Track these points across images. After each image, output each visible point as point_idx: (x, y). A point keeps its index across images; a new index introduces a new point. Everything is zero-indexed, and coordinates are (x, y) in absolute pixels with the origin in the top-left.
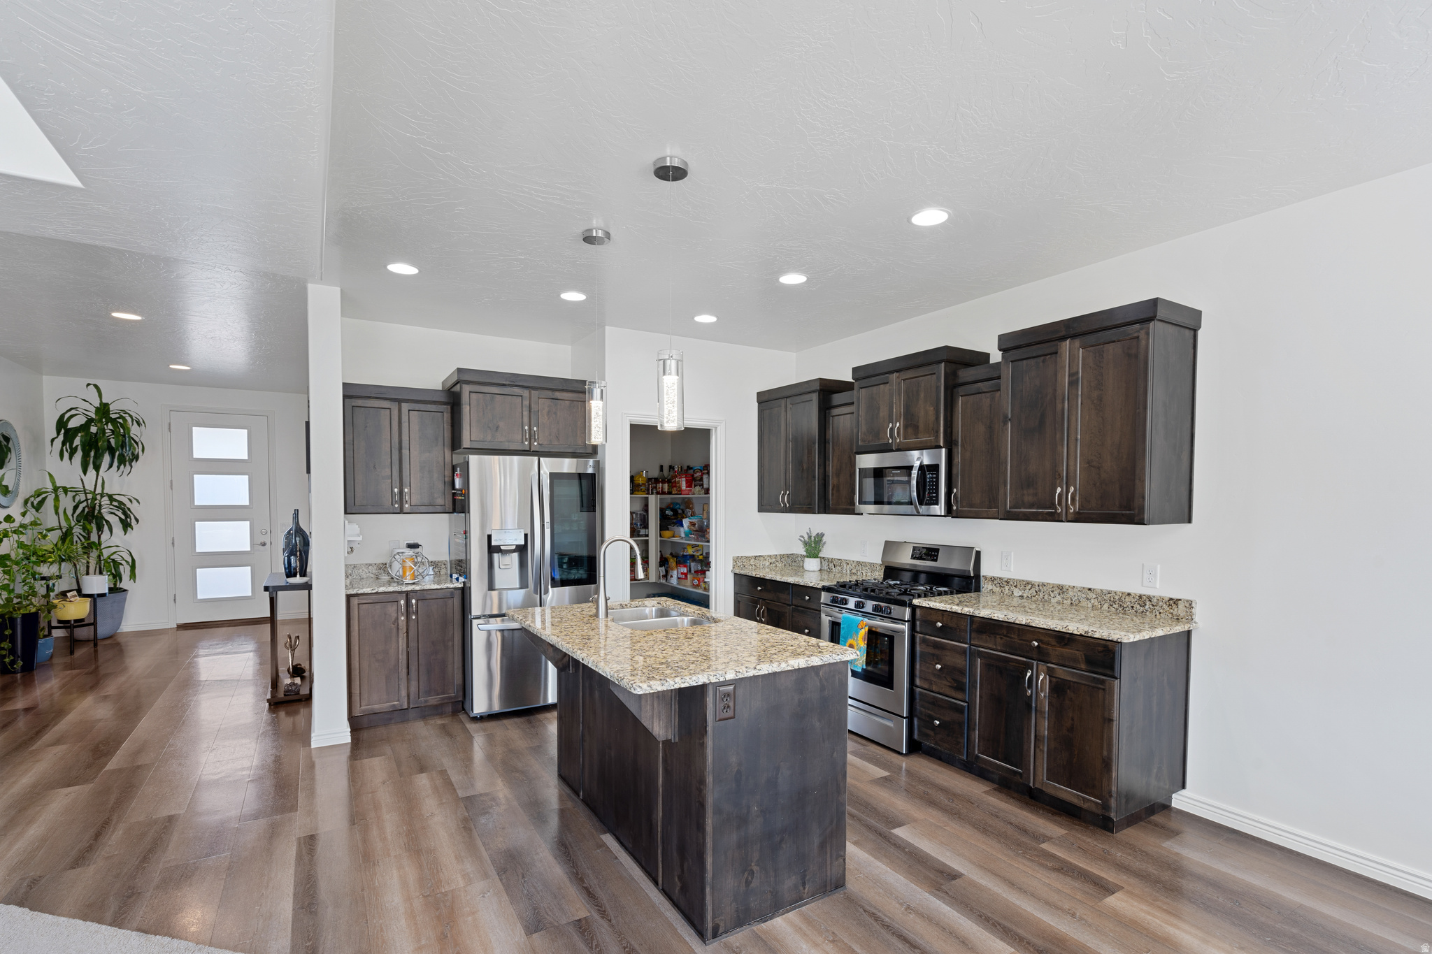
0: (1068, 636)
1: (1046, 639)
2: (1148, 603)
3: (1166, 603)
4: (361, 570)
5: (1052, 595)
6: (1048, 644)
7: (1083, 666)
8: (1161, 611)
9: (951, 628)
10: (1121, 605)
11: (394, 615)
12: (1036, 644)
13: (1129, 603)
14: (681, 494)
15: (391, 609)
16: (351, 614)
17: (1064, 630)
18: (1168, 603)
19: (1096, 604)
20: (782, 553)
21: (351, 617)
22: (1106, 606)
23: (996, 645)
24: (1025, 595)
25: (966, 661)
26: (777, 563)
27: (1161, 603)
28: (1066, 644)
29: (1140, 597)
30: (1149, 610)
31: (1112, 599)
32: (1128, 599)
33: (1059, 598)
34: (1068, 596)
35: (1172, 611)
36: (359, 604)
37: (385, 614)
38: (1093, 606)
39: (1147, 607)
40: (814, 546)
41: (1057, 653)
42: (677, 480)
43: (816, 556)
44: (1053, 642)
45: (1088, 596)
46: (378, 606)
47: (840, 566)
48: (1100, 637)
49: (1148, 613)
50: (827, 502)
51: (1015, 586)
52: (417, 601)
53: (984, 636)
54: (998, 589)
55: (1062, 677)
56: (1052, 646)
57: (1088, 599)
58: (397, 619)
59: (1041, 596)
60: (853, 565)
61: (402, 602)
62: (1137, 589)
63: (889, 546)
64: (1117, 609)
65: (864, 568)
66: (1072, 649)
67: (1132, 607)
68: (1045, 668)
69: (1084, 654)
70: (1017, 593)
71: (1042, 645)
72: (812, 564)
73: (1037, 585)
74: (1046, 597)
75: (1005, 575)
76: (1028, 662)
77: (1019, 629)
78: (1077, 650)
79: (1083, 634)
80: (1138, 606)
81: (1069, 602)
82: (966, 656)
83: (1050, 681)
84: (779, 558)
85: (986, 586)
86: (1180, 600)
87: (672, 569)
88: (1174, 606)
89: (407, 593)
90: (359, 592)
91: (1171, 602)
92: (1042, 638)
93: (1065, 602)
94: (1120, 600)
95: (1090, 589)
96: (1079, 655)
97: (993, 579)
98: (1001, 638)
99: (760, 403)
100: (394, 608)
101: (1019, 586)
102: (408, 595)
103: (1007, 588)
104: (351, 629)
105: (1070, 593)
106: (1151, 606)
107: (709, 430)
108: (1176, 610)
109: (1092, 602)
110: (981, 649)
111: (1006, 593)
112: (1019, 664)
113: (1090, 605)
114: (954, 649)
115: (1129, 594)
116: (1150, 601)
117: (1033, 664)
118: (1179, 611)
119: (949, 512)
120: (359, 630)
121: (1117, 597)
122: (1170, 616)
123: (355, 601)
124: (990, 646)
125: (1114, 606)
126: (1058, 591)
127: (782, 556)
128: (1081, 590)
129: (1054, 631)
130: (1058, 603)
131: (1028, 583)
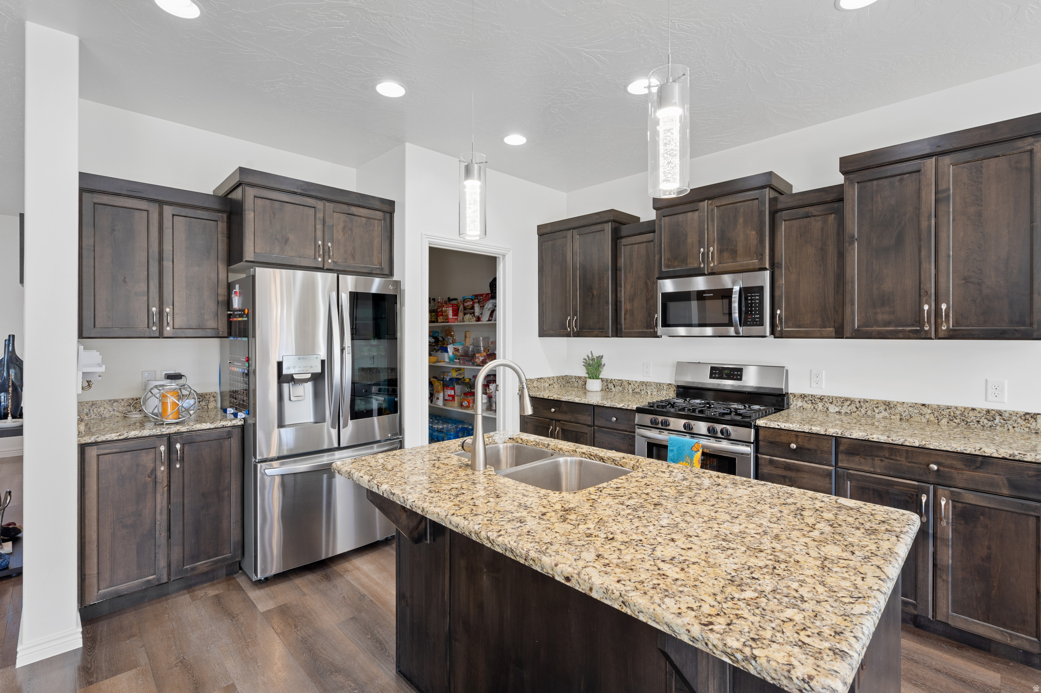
0: (980, 459)
1: (949, 462)
2: (998, 418)
3: (1021, 417)
4: (102, 409)
5: (877, 411)
6: (951, 467)
7: (1005, 491)
8: (1015, 425)
9: (809, 450)
10: (963, 420)
11: (150, 465)
12: (935, 467)
13: (973, 418)
14: (448, 322)
15: (147, 459)
16: (87, 469)
17: (977, 453)
18: (1023, 418)
19: (932, 418)
20: (558, 375)
21: (86, 474)
22: (944, 421)
23: (874, 467)
24: (843, 411)
25: (831, 484)
26: (554, 385)
27: (1014, 418)
28: (978, 468)
29: (988, 411)
30: (1000, 424)
31: (952, 414)
32: (971, 414)
33: (885, 414)
34: (897, 411)
35: (1029, 425)
36: (98, 455)
37: (138, 465)
38: (928, 421)
39: (997, 421)
40: (594, 366)
41: (965, 477)
42: (444, 309)
43: (597, 378)
44: (959, 464)
45: (921, 412)
46: (127, 456)
47: (621, 386)
48: (1034, 460)
49: (998, 428)
50: (619, 326)
51: (831, 403)
52: (183, 445)
53: (857, 459)
54: (810, 406)
55: (973, 503)
56: (956, 469)
57: (921, 414)
58: (154, 470)
59: (863, 411)
60: (636, 385)
61: (162, 448)
62: (982, 404)
63: (681, 366)
64: (959, 424)
65: (648, 387)
66: (988, 473)
67: (978, 422)
68: (947, 492)
69: (1007, 479)
70: (833, 409)
71: (941, 469)
72: (594, 385)
73: (857, 401)
74: (869, 413)
75: (818, 392)
76: (922, 486)
77: (907, 451)
78: (996, 474)
79: (1007, 457)
80: (986, 421)
81: (898, 417)
82: (831, 479)
83: (954, 507)
84: (556, 379)
85: (795, 404)
86: (1038, 414)
87: (438, 392)
88: (1032, 420)
89: (169, 436)
90: (99, 439)
91: (1028, 416)
92: (942, 461)
93: (893, 417)
94: (962, 414)
95: (923, 405)
96: (1000, 479)
97: (803, 397)
98: (882, 460)
99: (540, 235)
100: (151, 456)
101: (835, 402)
102: (170, 439)
103: (820, 405)
104: (87, 489)
105: (899, 409)
106: (1002, 421)
107: (495, 258)
108: (1034, 424)
109: (927, 417)
110: (850, 471)
111: (819, 409)
112: (910, 488)
113: (924, 420)
114: (812, 471)
115: (973, 409)
116: (1000, 415)
117: (929, 488)
118: (1038, 425)
119: (773, 332)
120: (98, 490)
121: (958, 412)
122: (1027, 430)
123: (92, 453)
124: (866, 468)
125: (955, 420)
126: (884, 407)
127: (558, 378)
128: (914, 405)
129: (963, 453)
130: (885, 418)
131: (847, 400)
